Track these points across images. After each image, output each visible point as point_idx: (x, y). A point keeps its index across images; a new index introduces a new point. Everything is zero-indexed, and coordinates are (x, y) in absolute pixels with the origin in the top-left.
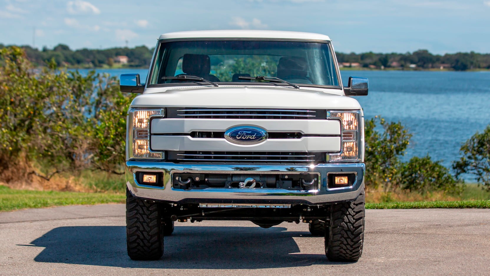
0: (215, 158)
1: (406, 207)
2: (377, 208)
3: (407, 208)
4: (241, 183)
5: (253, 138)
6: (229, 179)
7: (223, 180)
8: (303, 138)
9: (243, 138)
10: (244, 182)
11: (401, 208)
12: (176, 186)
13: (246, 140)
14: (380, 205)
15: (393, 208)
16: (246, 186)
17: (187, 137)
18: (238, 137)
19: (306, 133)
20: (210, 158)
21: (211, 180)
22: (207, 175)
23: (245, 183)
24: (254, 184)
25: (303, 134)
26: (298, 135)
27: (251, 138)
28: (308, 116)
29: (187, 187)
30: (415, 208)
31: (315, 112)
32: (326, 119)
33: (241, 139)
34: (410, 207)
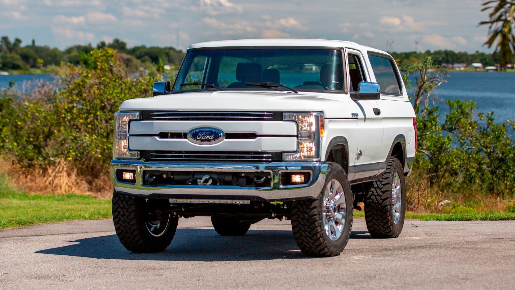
0: (186, 157)
1: (496, 218)
2: (465, 220)
3: (496, 220)
4: (199, 180)
5: (211, 138)
6: (191, 176)
7: (186, 177)
8: (258, 138)
9: (202, 138)
10: (201, 179)
11: (490, 220)
12: (145, 183)
13: (205, 140)
14: (468, 216)
15: (481, 219)
16: (204, 183)
17: (155, 138)
18: (198, 137)
19: (260, 133)
20: (182, 157)
21: (176, 177)
22: (173, 173)
23: (202, 181)
24: (210, 182)
25: (257, 134)
26: (253, 135)
27: (210, 139)
28: (265, 118)
29: (154, 184)
30: (504, 219)
31: (272, 114)
32: (282, 120)
33: (201, 140)
34: (499, 218)
